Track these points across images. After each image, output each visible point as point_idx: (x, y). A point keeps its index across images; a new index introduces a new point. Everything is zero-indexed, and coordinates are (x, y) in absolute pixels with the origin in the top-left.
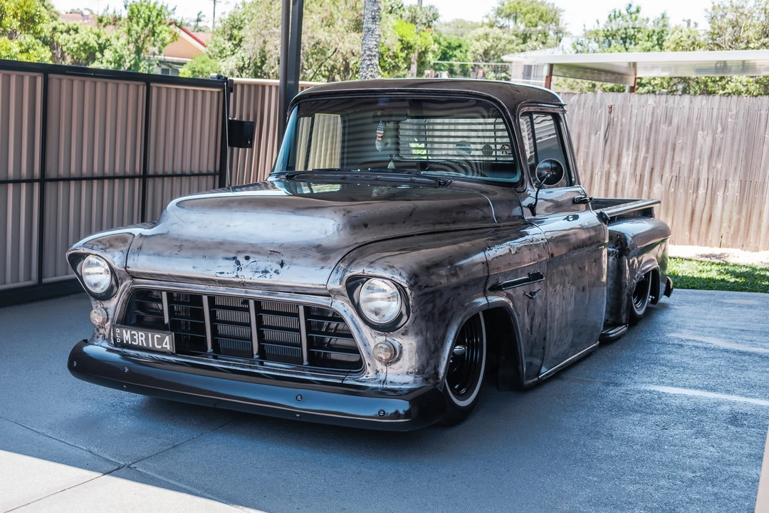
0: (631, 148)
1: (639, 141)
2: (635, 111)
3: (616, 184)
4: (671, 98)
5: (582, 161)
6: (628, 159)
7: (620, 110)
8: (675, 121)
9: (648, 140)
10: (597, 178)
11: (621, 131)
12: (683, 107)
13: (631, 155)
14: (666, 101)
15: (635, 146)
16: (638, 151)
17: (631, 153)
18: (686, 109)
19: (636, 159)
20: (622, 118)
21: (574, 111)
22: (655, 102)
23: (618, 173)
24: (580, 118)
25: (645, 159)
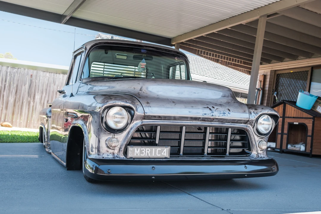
0: (39, 92)
1: (43, 90)
2: (41, 78)
3: (33, 106)
4: (55, 75)
5: (18, 96)
6: (38, 97)
7: (35, 77)
8: (57, 83)
9: (46, 90)
10: (25, 104)
11: (35, 85)
12: (60, 78)
13: (39, 95)
14: (54, 76)
15: (41, 92)
16: (42, 94)
17: (39, 94)
18: (61, 80)
19: (42, 97)
20: (36, 80)
21: (15, 75)
22: (49, 75)
23: (34, 102)
24: (18, 78)
25: (45, 97)
